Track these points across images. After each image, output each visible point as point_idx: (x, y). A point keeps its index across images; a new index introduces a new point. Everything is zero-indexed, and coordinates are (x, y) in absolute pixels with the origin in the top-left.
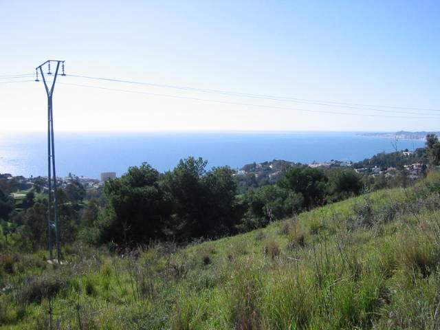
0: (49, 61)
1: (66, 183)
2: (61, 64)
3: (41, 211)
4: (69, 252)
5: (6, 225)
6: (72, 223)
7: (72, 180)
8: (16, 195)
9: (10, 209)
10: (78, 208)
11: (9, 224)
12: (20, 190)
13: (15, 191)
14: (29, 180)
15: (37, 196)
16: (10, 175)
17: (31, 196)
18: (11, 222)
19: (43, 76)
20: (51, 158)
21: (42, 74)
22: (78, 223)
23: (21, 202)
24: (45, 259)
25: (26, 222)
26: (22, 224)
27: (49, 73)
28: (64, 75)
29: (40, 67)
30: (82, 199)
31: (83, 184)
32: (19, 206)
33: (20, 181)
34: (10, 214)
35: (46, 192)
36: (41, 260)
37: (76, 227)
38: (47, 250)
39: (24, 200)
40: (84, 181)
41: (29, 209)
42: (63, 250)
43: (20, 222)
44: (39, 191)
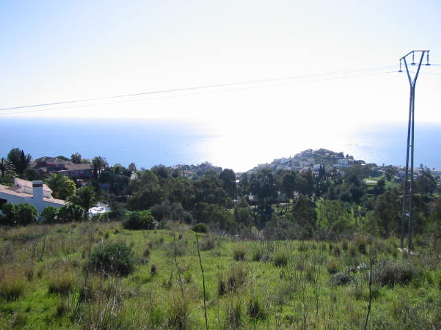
0: (413, 52)
1: (416, 174)
2: (426, 54)
3: (391, 199)
4: (419, 244)
5: (357, 208)
6: (421, 214)
7: (423, 172)
8: (368, 181)
9: (361, 194)
10: (427, 200)
11: (360, 208)
12: (373, 176)
13: (367, 177)
14: (380, 168)
15: (388, 184)
16: (364, 162)
17: (381, 183)
18: (362, 206)
19: (406, 67)
20: (410, 148)
21: (406, 64)
22: (427, 215)
23: (372, 188)
24: (396, 246)
25: (376, 207)
26: (372, 210)
27: (413, 64)
28: (428, 64)
29: (404, 58)
30: (431, 192)
31: (434, 176)
32: (370, 192)
33: (373, 168)
34: (361, 199)
35: (397, 181)
36: (392, 247)
37: (424, 219)
38: (399, 237)
39: (375, 187)
40: (435, 173)
41: (380, 196)
42: (414, 241)
43: (370, 208)
44: (389, 179)
